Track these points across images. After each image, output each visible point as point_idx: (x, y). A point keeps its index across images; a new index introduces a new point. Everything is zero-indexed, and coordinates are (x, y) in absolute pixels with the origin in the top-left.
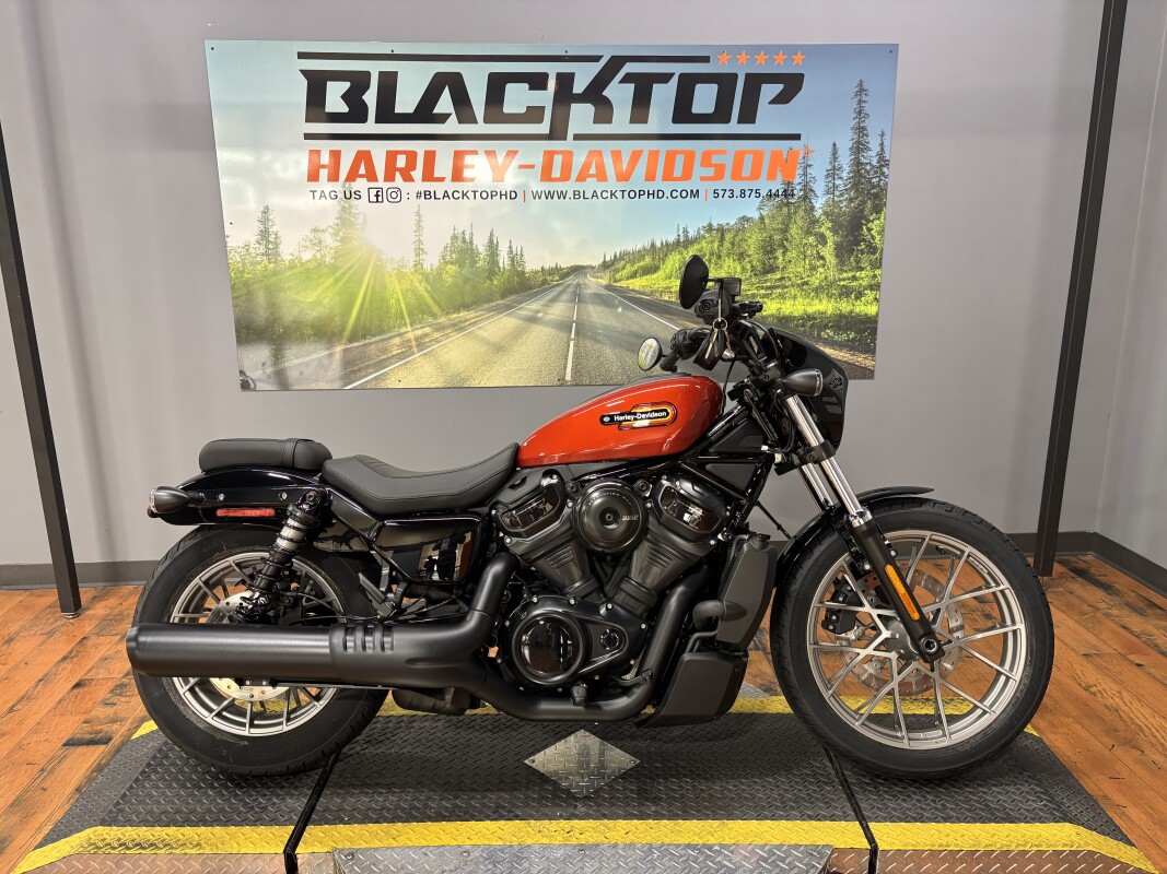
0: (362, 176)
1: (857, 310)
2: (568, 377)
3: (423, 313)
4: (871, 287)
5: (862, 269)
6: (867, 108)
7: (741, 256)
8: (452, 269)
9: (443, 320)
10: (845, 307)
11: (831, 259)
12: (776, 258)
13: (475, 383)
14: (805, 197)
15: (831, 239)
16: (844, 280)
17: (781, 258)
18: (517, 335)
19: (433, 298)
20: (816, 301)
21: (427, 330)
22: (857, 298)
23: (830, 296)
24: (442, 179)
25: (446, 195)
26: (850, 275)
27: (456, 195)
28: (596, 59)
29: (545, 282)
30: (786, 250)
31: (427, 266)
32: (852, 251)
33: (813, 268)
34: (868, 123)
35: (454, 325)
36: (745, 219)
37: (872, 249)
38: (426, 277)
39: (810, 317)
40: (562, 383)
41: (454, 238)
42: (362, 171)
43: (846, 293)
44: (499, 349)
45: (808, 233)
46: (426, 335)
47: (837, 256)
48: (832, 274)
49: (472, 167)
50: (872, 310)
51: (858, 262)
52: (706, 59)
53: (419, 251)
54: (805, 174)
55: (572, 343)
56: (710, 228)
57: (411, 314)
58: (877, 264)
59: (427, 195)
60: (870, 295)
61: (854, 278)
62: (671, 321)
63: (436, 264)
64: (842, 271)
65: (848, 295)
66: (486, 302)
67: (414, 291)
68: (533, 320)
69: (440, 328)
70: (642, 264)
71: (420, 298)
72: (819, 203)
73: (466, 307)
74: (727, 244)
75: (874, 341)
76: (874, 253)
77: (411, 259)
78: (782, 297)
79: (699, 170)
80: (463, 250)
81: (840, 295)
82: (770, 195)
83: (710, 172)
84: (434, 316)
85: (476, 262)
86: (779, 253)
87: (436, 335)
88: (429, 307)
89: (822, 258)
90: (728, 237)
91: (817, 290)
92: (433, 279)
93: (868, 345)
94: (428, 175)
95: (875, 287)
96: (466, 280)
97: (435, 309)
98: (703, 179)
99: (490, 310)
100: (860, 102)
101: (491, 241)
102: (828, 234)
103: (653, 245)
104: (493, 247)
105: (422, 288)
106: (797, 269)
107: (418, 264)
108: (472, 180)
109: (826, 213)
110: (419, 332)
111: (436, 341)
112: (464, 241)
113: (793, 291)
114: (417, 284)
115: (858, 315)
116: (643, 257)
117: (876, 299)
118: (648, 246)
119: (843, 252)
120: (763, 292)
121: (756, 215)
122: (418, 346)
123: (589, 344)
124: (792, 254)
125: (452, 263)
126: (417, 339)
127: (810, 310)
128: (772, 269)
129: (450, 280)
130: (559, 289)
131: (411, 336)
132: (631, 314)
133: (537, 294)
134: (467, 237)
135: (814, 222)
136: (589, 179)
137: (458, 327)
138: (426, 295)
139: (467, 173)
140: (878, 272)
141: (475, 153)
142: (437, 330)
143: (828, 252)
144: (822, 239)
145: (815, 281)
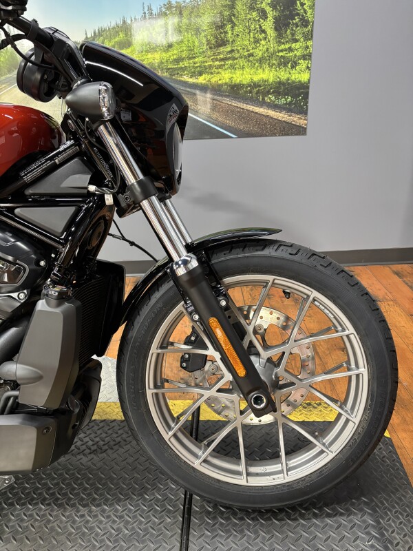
1: (293, 77)
4: (304, 57)
5: (296, 41)
10: (283, 75)
11: (271, 33)
12: (226, 32)
15: (271, 14)
16: (282, 51)
17: (230, 32)
20: (260, 71)
22: (293, 67)
23: (271, 66)
26: (287, 46)
30: (234, 25)
32: (287, 25)
33: (257, 41)
37: (305, 22)
39: (255, 85)
43: (284, 62)
45: (252, 8)
47: (276, 29)
48: (272, 45)
50: (304, 77)
51: (293, 35)
56: (169, 5)
58: (309, 36)
60: (303, 64)
61: (290, 49)
64: (280, 43)
65: (285, 65)
70: (117, 39)
75: (306, 103)
76: (306, 26)
78: (233, 67)
81: (279, 65)
86: (228, 28)
89: (264, 31)
91: (260, 61)
93: (302, 107)
95: (307, 57)
102: (268, 9)
106: (244, 42)
113: (242, 62)
115: (294, 82)
116: (117, 34)
117: (308, 67)
118: (120, 23)
119: (281, 25)
120: (217, 63)
124: (239, 29)
127: (256, 79)
128: (223, 43)
140: (309, 43)
143: (268, 25)
144: (263, 14)
145: (259, 53)
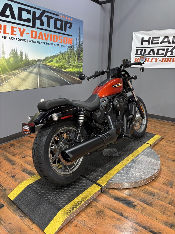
1: (80, 70)
2: (38, 86)
3: (6, 71)
6: (80, 33)
7: (65, 59)
8: (12, 59)
9: (10, 73)
11: (77, 61)
13: (19, 89)
14: (73, 48)
15: (77, 57)
16: (78, 65)
17: (70, 60)
18: (27, 76)
19: (8, 66)
20: (75, 69)
21: (7, 75)
23: (77, 68)
24: (8, 34)
25: (10, 38)
27: (12, 38)
28: (40, 10)
29: (33, 63)
31: (6, 58)
33: (75, 62)
34: (80, 35)
35: (13, 74)
36: (65, 52)
37: (82, 59)
38: (6, 61)
39: (74, 72)
40: (37, 88)
41: (12, 50)
43: (79, 67)
44: (24, 80)
45: (74, 55)
46: (7, 77)
49: (15, 31)
50: (82, 70)
53: (4, 53)
54: (73, 44)
55: (39, 78)
56: (61, 53)
57: (3, 71)
59: (5, 37)
61: (80, 64)
62: (55, 72)
63: (8, 57)
64: (78, 63)
66: (21, 68)
67: (3, 64)
68: (31, 72)
69: (10, 75)
70: (50, 60)
71: (5, 67)
72: (75, 49)
73: (16, 69)
74: (63, 57)
77: (2, 55)
78: (71, 68)
80: (14, 54)
82: (69, 47)
83: (60, 41)
84: (8, 71)
85: (18, 57)
87: (9, 77)
88: (7, 69)
90: (63, 55)
91: (75, 66)
92: (7, 61)
94: (5, 32)
95: (82, 66)
96: (16, 62)
97: (9, 70)
98: (59, 42)
99: (22, 70)
100: (79, 31)
101: (21, 52)
103: (52, 56)
104: (21, 53)
105: (5, 64)
106: (73, 62)
107: (4, 57)
108: (16, 35)
109: (76, 52)
110: (5, 76)
111: (9, 78)
112: (15, 51)
113: (72, 67)
114: (4, 63)
116: (50, 58)
117: (82, 68)
118: (51, 56)
119: (78, 59)
120: (68, 67)
121: (67, 51)
122: (5, 80)
123: (42, 78)
124: (72, 59)
125: (12, 57)
126: (5, 78)
128: (69, 62)
129: (12, 62)
130: (36, 65)
131: (3, 77)
132: (49, 71)
133: (32, 66)
134: (15, 50)
135: (74, 53)
136: (40, 39)
137: (15, 75)
138: (6, 66)
139: (14, 33)
140: (82, 63)
141: (16, 28)
142: (9, 75)
143: (76, 59)
144: (76, 56)
145: (75, 65)
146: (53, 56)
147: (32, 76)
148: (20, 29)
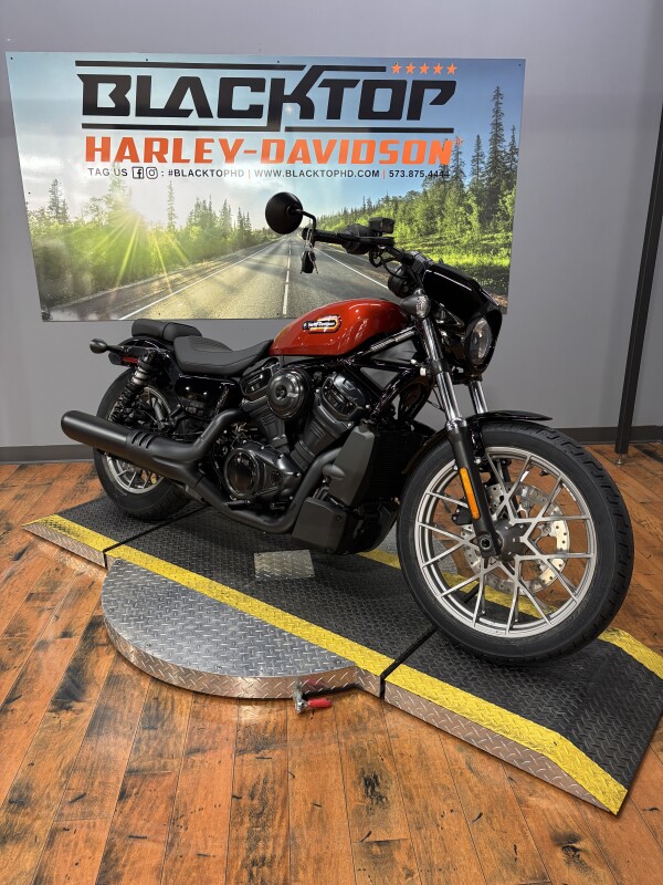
0: (127, 158)
1: (495, 262)
2: (285, 312)
3: (175, 262)
4: (505, 246)
5: (498, 232)
7: (410, 221)
8: (196, 229)
9: (190, 268)
10: (486, 260)
11: (476, 224)
12: (436, 223)
13: (216, 316)
14: (457, 177)
15: (476, 209)
16: (485, 239)
17: (439, 223)
18: (248, 278)
19: (183, 251)
20: (465, 256)
21: (179, 275)
22: (495, 254)
23: (475, 252)
24: (187, 161)
25: (191, 173)
26: (490, 236)
27: (198, 173)
28: (301, 68)
29: (265, 239)
30: (443, 217)
31: (178, 228)
32: (490, 219)
33: (463, 231)
34: (503, 120)
35: (198, 272)
36: (413, 193)
37: (506, 217)
38: (177, 236)
39: (461, 268)
40: (280, 317)
41: (198, 205)
42: (127, 153)
43: (486, 250)
44: (232, 290)
45: (460, 204)
46: (178, 279)
47: (480, 221)
48: (476, 235)
50: (506, 262)
51: (495, 227)
52: (383, 69)
53: (171, 216)
54: (457, 159)
55: (287, 286)
56: (387, 200)
57: (166, 264)
58: (509, 228)
59: (177, 173)
60: (504, 251)
61: (493, 239)
62: (360, 270)
63: (184, 226)
64: (484, 233)
65: (488, 252)
66: (222, 254)
67: (168, 246)
68: (257, 268)
69: (188, 274)
70: (338, 226)
71: (173, 253)
72: (467, 181)
73: (208, 257)
74: (400, 212)
75: (507, 285)
76: (507, 220)
77: (166, 221)
78: (440, 252)
79: (378, 156)
80: (204, 215)
81: (483, 252)
82: (431, 175)
83: (387, 157)
84: (183, 264)
85: (214, 224)
86: (438, 219)
87: (186, 279)
88: (179, 258)
89: (469, 223)
90: (401, 206)
91: (466, 247)
92: (182, 237)
93: (503, 289)
94: (177, 158)
95: (508, 245)
96: (207, 238)
97: (185, 260)
98: (381, 162)
99: (225, 260)
100: (497, 104)
101: (225, 208)
102: (473, 205)
103: (345, 212)
104: (226, 212)
105: (174, 244)
106: (451, 231)
107: (171, 226)
108: (210, 161)
109: (472, 189)
110: (173, 277)
111: (186, 284)
112: (205, 208)
113: (448, 248)
114: (171, 241)
115: (496, 266)
116: (338, 221)
117: (508, 254)
118: (342, 212)
119: (485, 219)
120: (426, 248)
121: (421, 190)
122: (172, 288)
123: (300, 287)
124: (448, 220)
125: (196, 225)
126: (172, 282)
127: (461, 262)
128: (433, 231)
129: (195, 237)
130: (276, 245)
131: (167, 280)
132: (330, 264)
133: (261, 248)
134: (207, 205)
135: (464, 196)
136: (297, 162)
137: (202, 273)
138: (178, 249)
139: (206, 156)
140: (510, 234)
141: (212, 141)
142: (186, 276)
143: (473, 218)
145: (464, 240)
146: (350, 212)
147: (263, 279)
148: (224, 143)
